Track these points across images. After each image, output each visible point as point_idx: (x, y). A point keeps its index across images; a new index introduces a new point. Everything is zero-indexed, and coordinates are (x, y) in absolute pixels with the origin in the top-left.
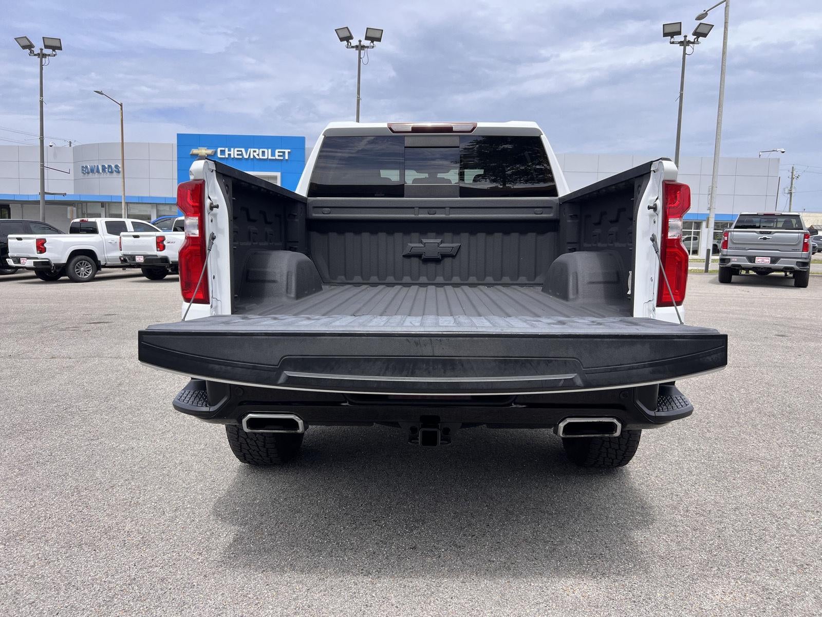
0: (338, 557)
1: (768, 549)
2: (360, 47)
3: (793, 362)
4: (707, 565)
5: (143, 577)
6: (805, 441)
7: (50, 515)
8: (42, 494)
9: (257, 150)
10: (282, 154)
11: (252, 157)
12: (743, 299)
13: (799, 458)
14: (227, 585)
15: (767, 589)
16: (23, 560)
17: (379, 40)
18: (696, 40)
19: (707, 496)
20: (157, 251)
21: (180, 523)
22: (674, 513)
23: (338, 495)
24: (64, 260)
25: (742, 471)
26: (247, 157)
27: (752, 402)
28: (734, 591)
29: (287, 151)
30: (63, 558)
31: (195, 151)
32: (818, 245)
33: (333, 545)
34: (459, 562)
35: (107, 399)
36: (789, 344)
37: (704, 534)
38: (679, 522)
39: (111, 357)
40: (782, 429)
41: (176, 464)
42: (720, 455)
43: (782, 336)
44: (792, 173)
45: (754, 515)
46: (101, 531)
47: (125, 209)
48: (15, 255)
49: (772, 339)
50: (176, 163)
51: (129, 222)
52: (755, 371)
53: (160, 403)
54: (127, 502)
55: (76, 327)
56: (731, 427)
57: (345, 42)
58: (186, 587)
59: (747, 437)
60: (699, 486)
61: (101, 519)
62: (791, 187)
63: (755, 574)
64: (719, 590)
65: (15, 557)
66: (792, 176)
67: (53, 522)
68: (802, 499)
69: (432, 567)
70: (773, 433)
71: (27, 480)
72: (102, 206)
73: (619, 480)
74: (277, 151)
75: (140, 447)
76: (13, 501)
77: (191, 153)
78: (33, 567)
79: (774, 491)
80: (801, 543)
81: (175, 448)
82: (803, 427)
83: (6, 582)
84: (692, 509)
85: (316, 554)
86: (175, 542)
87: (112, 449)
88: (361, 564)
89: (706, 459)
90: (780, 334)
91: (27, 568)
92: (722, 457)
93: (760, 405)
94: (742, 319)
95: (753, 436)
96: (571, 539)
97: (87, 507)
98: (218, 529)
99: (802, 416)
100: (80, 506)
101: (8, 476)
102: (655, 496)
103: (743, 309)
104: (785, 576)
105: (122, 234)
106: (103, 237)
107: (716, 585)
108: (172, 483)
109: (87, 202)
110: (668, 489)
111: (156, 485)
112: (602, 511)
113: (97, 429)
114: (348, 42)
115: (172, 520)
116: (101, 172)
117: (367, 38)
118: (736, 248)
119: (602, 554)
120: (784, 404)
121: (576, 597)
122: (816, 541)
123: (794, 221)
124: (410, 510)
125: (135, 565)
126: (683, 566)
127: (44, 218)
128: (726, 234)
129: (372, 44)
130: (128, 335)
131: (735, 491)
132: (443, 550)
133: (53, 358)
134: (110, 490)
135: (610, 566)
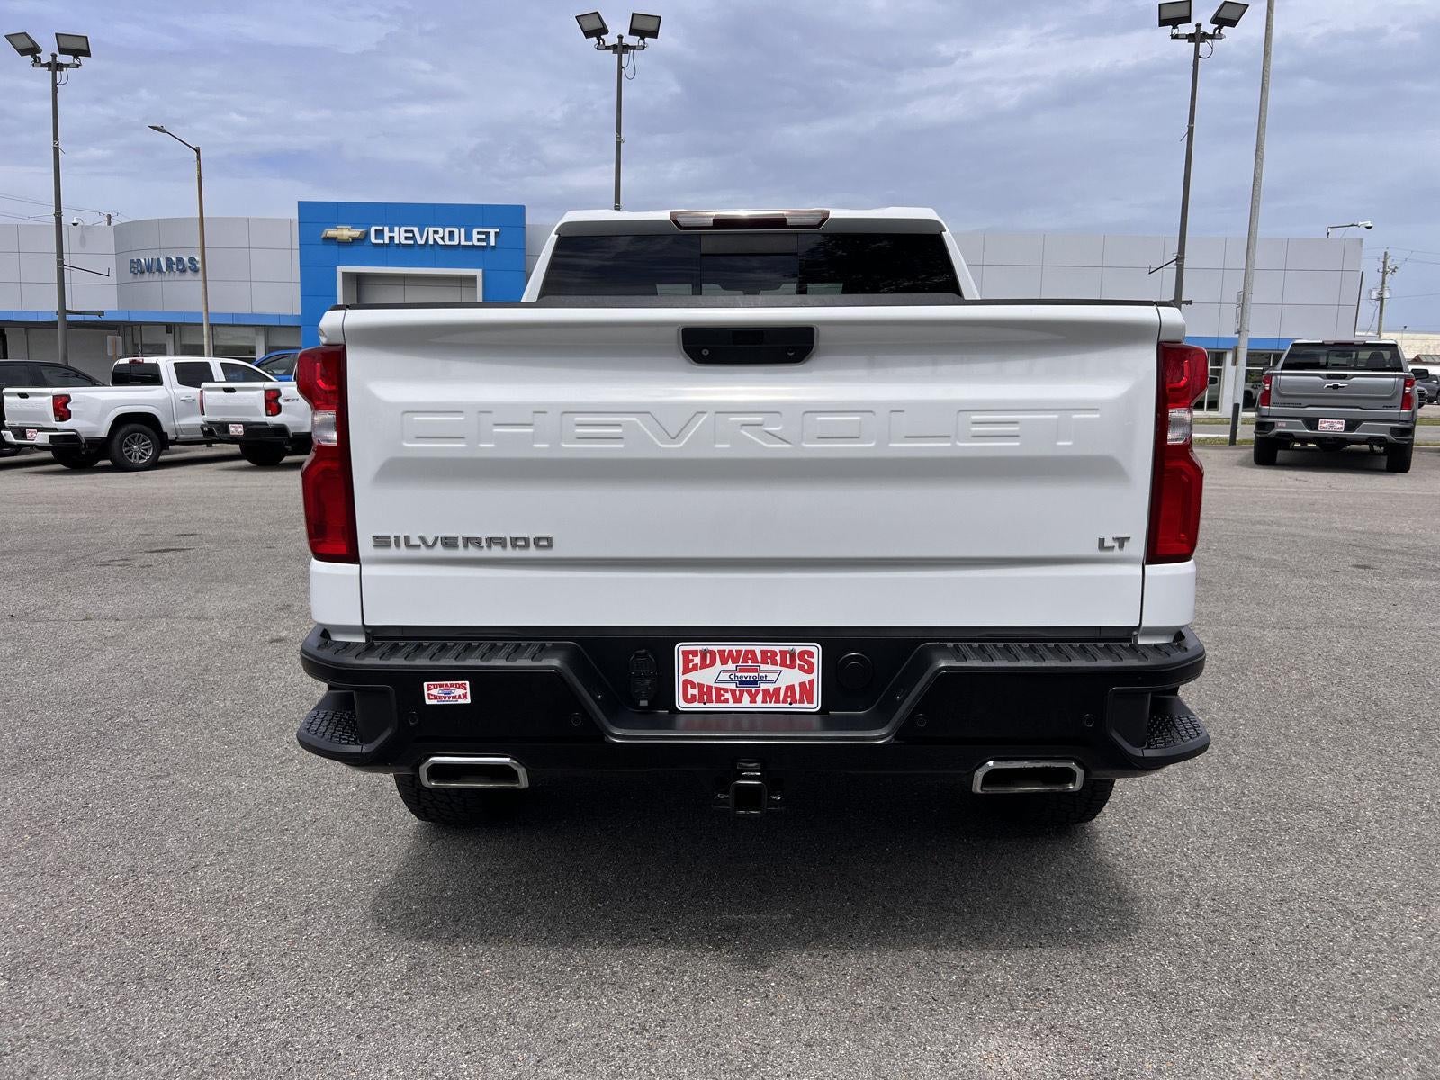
0: (589, 998)
1: (1338, 977)
2: (620, 49)
3: (1384, 618)
4: (1231, 1009)
5: (252, 1039)
6: (1404, 770)
7: (87, 922)
8: (72, 883)
9: (440, 230)
10: (484, 236)
11: (431, 242)
12: (1296, 496)
13: (1391, 802)
14: (397, 1054)
15: (1336, 1054)
16: (41, 1008)
17: (654, 34)
18: (1217, 32)
19: (1232, 877)
20: (267, 415)
21: (313, 935)
22: (1175, 909)
23: (590, 880)
24: (103, 432)
25: (1293, 828)
26: (423, 242)
27: (1311, 695)
28: (1279, 1057)
29: (493, 231)
30: (112, 1003)
31: (331, 233)
32: (1428, 390)
33: (581, 975)
34: (801, 1007)
35: (182, 698)
36: (1377, 583)
37: (1227, 951)
38: (1184, 927)
39: (189, 618)
40: (1362, 747)
41: (306, 822)
42: (1256, 797)
43: (1365, 567)
44: (1385, 263)
45: (1314, 912)
46: (176, 951)
47: (209, 337)
48: (17, 424)
49: (1346, 573)
50: (296, 254)
51: (215, 363)
52: (1317, 636)
53: (276, 705)
54: (221, 897)
55: (127, 560)
56: (1275, 744)
57: (594, 39)
58: (325, 1058)
59: (1302, 763)
60: (1219, 857)
61: (176, 929)
62: (1382, 289)
63: (1314, 1025)
64: (1252, 1057)
65: (27, 1004)
66: (1384, 268)
67: (93, 936)
68: (1397, 881)
69: (754, 1017)
70: (1347, 755)
71: (45, 854)
72: (169, 331)
73: (1079, 847)
74: (475, 231)
75: (243, 790)
76: (22, 895)
77: (323, 235)
78: (58, 1021)
79: (1348, 866)
80: (1396, 965)
81: (303, 792)
82: (1399, 744)
83: (13, 1051)
84: (1205, 901)
85: (552, 993)
86: (306, 973)
87: (194, 794)
88: (630, 1011)
89: (1230, 806)
90: (1360, 564)
91: (48, 1024)
92: (1259, 802)
93: (1325, 702)
94: (1295, 536)
95: (1312, 761)
96: (996, 961)
97: (151, 905)
98: (380, 946)
99: (1398, 721)
100: (139, 904)
101: (13, 848)
102: (1142, 877)
103: (1296, 515)
104: (1366, 1027)
105: (204, 385)
106: (171, 391)
107: (1248, 1046)
108: (300, 859)
109: (141, 324)
110: (1164, 865)
111: (271, 863)
112: (1049, 908)
113: (166, 756)
114: (599, 38)
115: (300, 929)
116: (164, 269)
117: (633, 32)
118: (1284, 405)
119: (1049, 990)
120: (1368, 698)
121: (1005, 1072)
122: (1421, 961)
123: (1387, 355)
124: (714, 908)
125: (236, 1017)
126: (1191, 1012)
127: (66, 357)
128: (1268, 379)
129: (641, 43)
130: (218, 574)
131: (1281, 866)
132: (773, 984)
133: (87, 619)
134: (192, 874)
135: (1064, 1012)
